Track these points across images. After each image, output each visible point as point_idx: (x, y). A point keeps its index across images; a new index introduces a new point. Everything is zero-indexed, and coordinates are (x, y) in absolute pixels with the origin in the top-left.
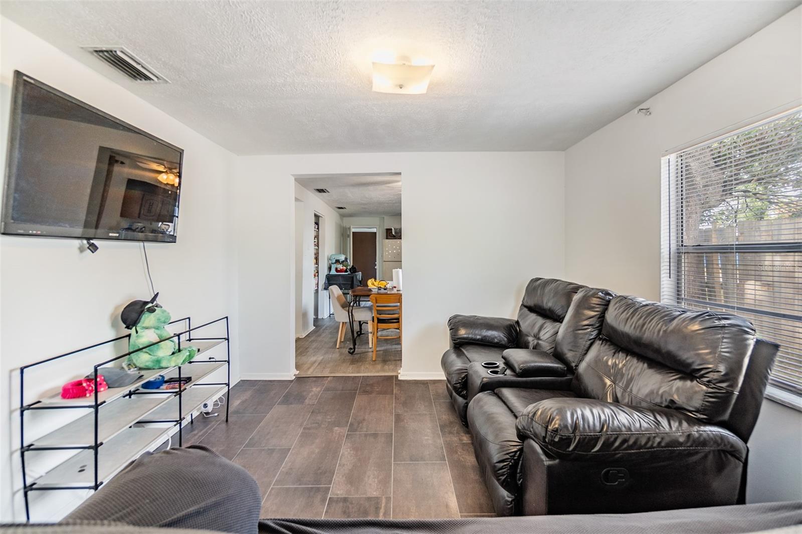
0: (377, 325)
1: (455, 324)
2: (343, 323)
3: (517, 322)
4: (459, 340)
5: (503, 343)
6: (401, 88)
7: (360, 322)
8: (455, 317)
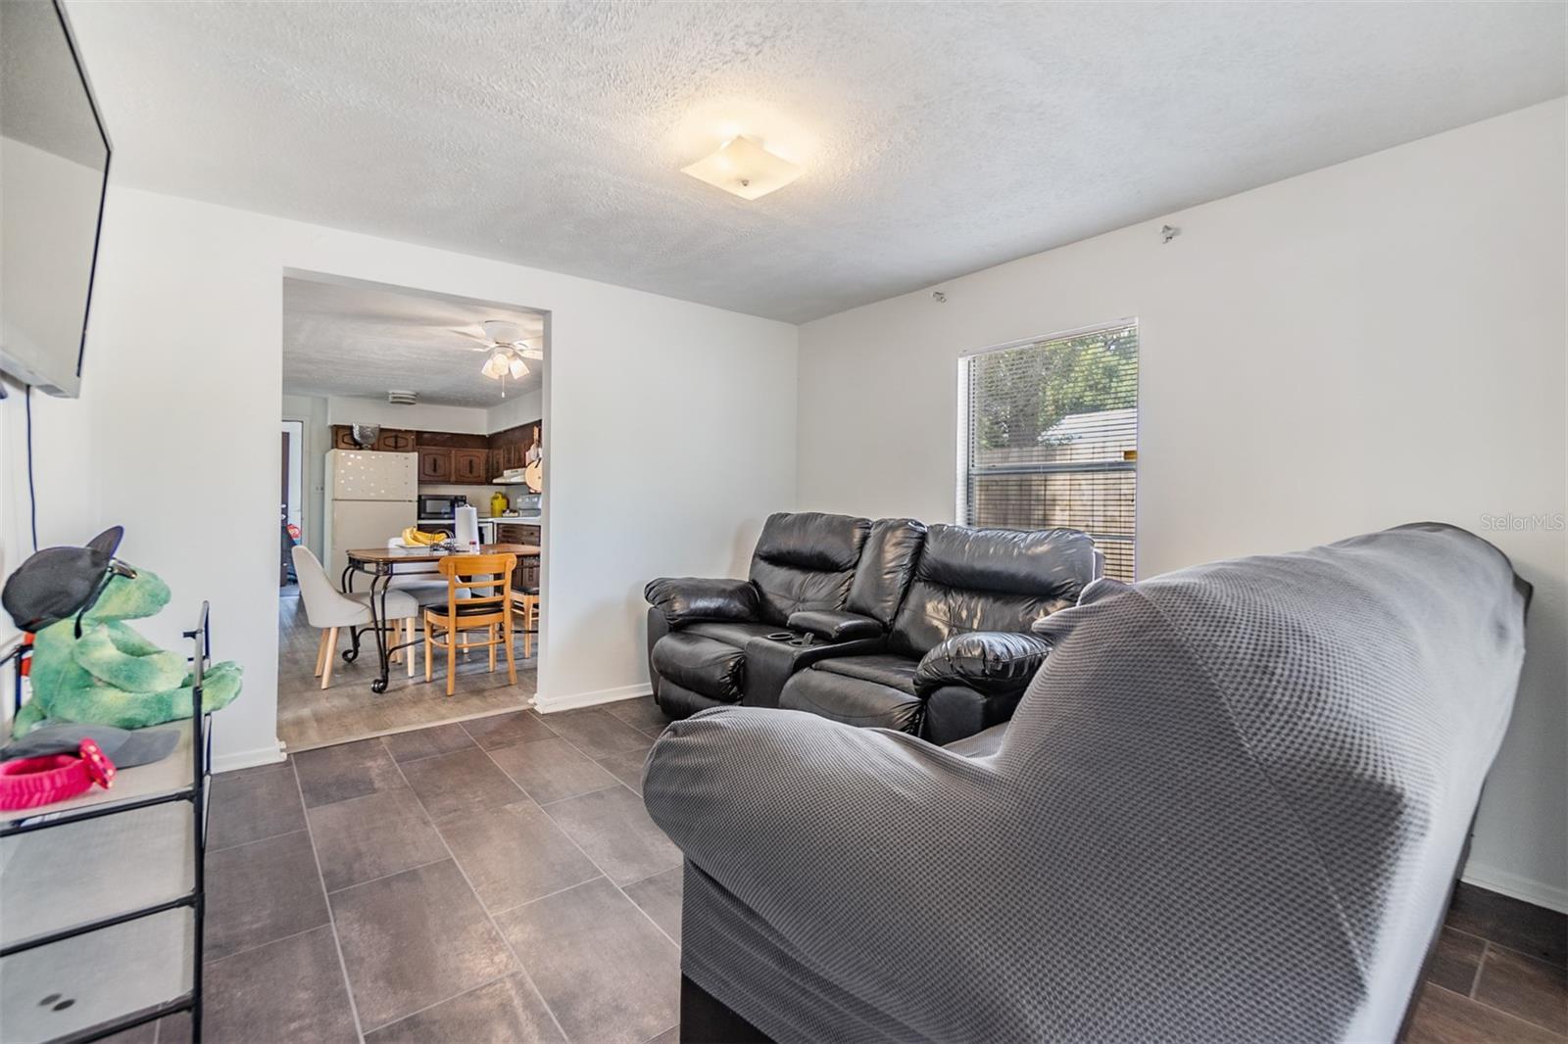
0: (456, 620)
1: (659, 593)
2: (339, 628)
3: (754, 583)
4: (680, 619)
5: (744, 615)
6: (745, 185)
7: (353, 628)
8: (662, 581)
